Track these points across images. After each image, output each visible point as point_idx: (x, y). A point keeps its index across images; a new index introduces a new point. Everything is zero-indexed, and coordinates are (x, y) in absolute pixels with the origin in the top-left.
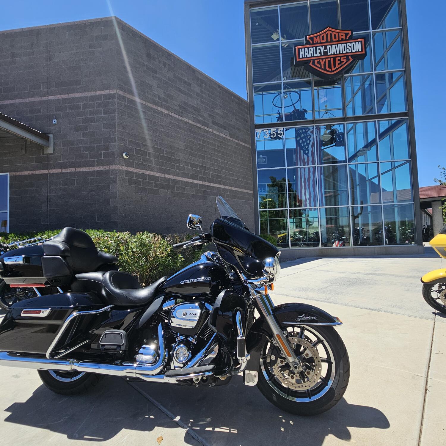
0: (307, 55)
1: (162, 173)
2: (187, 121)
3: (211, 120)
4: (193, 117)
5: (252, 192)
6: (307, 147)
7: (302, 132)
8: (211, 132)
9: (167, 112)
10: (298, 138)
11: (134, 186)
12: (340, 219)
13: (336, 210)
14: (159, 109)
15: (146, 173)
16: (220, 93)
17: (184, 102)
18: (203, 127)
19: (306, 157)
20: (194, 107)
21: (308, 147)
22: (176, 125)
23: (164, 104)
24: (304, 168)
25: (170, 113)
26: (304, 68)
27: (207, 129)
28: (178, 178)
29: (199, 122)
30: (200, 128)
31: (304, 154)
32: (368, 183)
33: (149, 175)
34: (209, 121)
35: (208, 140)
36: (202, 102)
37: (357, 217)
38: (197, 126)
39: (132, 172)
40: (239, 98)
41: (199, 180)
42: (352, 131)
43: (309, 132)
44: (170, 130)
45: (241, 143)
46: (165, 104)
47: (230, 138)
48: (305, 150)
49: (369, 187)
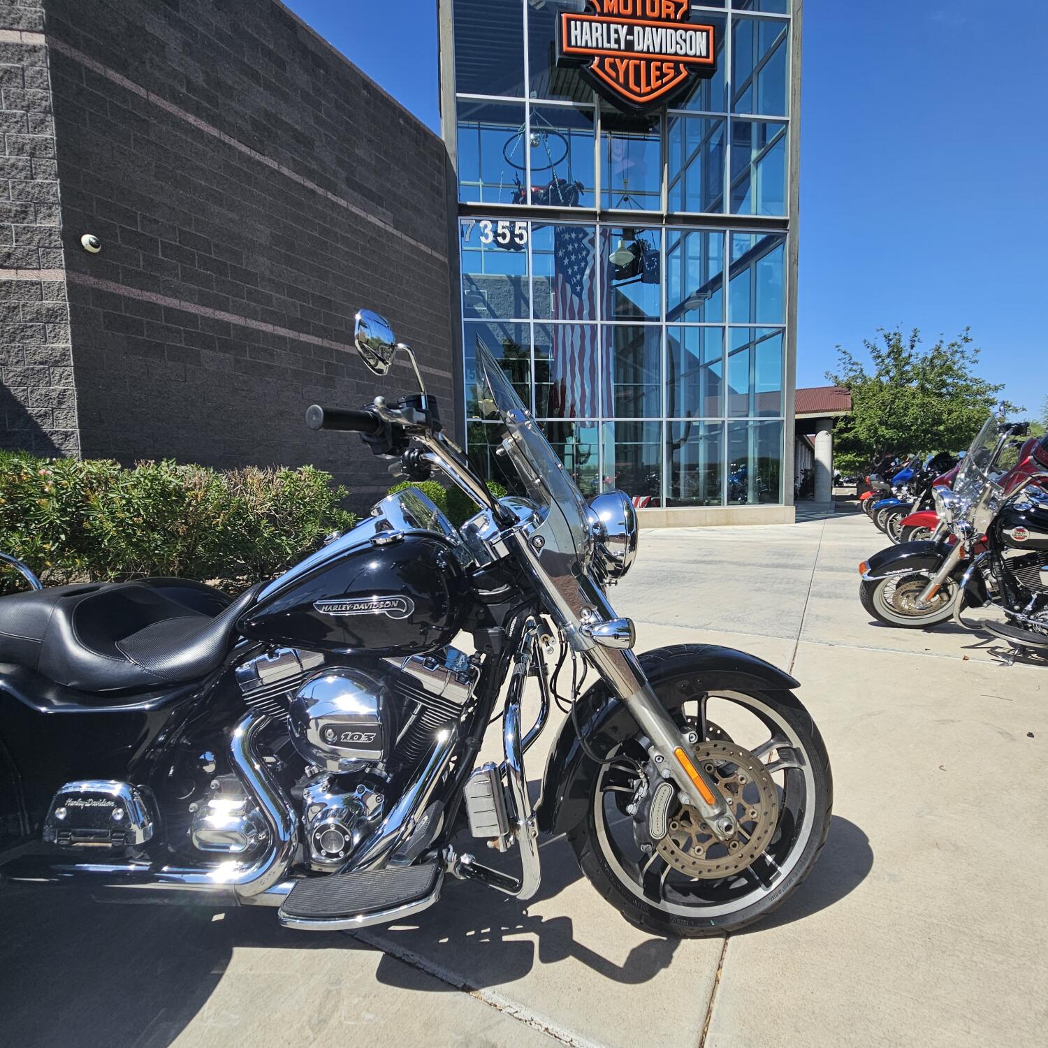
0: (587, 41)
1: (208, 307)
2: (276, 168)
3: (344, 174)
4: (294, 160)
5: (449, 375)
6: (578, 277)
7: (570, 238)
8: (344, 208)
9: (214, 132)
10: (560, 253)
11: (123, 335)
12: (644, 450)
13: (637, 430)
14: (191, 119)
15: (160, 302)
16: (368, 103)
17: (266, 111)
18: (320, 191)
19: (576, 300)
20: (296, 129)
21: (582, 278)
22: (245, 172)
23: (206, 108)
24: (573, 326)
25: (226, 139)
26: (579, 75)
27: (334, 198)
28: (253, 324)
29: (310, 174)
30: (313, 192)
31: (572, 292)
32: (702, 371)
33: (168, 310)
34: (337, 177)
35: (337, 230)
36: (318, 120)
37: (678, 446)
38: (303, 186)
39: (113, 295)
40: (419, 126)
41: (313, 335)
42: (677, 252)
43: (585, 241)
44: (226, 187)
45: (423, 248)
46: (208, 106)
47: (395, 232)
48: (576, 285)
49: (705, 381)
